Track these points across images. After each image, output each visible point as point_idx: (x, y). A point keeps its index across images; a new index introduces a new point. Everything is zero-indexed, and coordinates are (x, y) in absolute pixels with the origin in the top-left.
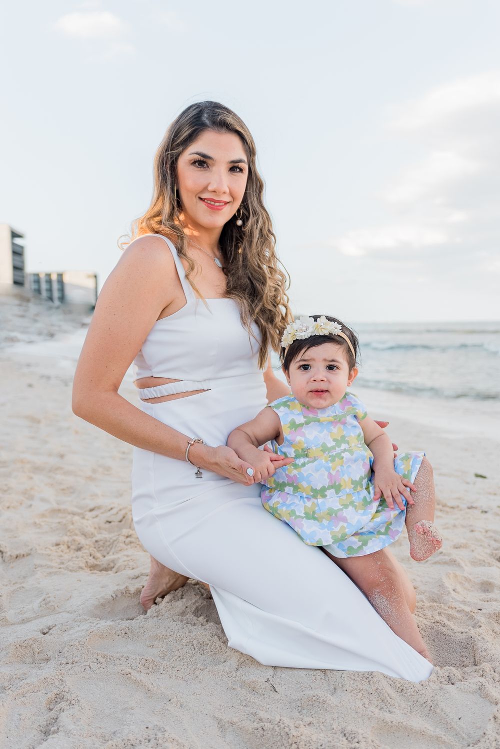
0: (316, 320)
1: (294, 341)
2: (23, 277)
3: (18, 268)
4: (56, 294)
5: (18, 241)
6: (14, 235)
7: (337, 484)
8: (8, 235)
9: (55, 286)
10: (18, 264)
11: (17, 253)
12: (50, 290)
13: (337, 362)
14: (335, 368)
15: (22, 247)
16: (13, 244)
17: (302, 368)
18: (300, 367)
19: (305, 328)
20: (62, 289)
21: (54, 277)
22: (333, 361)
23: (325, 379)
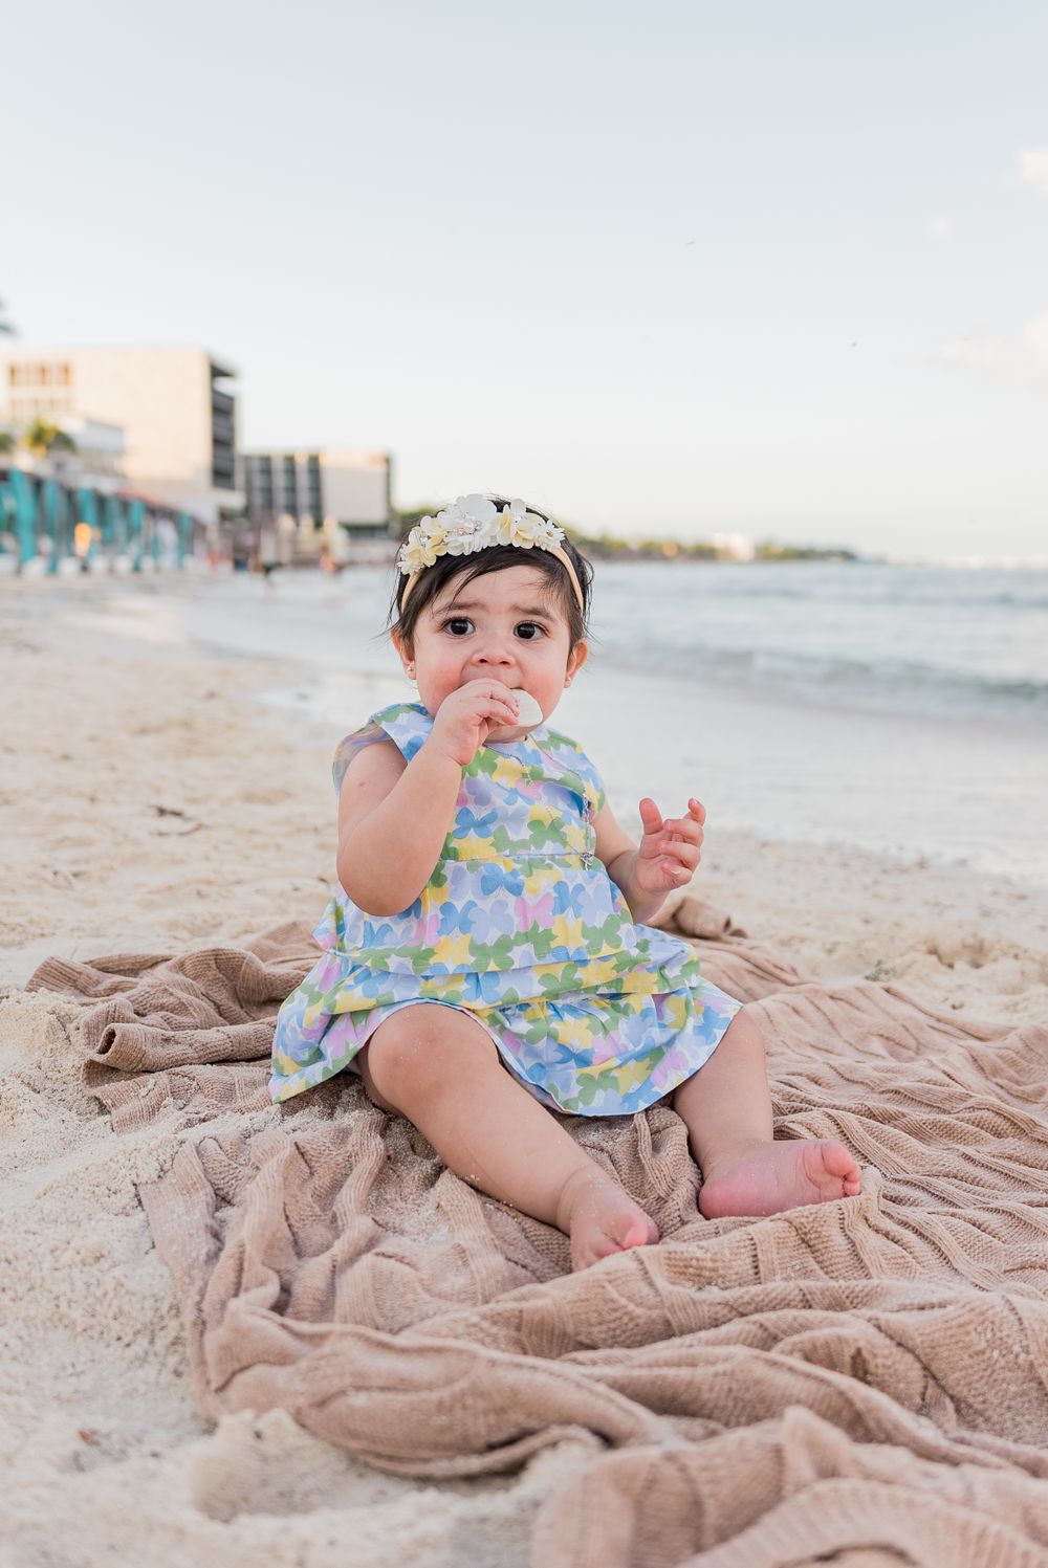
0: (500, 510)
1: (438, 557)
2: (232, 460)
3: (222, 442)
4: (304, 498)
5: (224, 385)
6: (217, 372)
7: (541, 930)
8: (203, 374)
9: (303, 480)
10: (223, 433)
11: (222, 409)
12: (292, 489)
13: (547, 616)
14: (537, 633)
15: (231, 399)
16: (215, 393)
17: (449, 628)
18: (445, 624)
19: (472, 526)
20: (316, 488)
21: (302, 462)
22: (535, 612)
23: (511, 660)
